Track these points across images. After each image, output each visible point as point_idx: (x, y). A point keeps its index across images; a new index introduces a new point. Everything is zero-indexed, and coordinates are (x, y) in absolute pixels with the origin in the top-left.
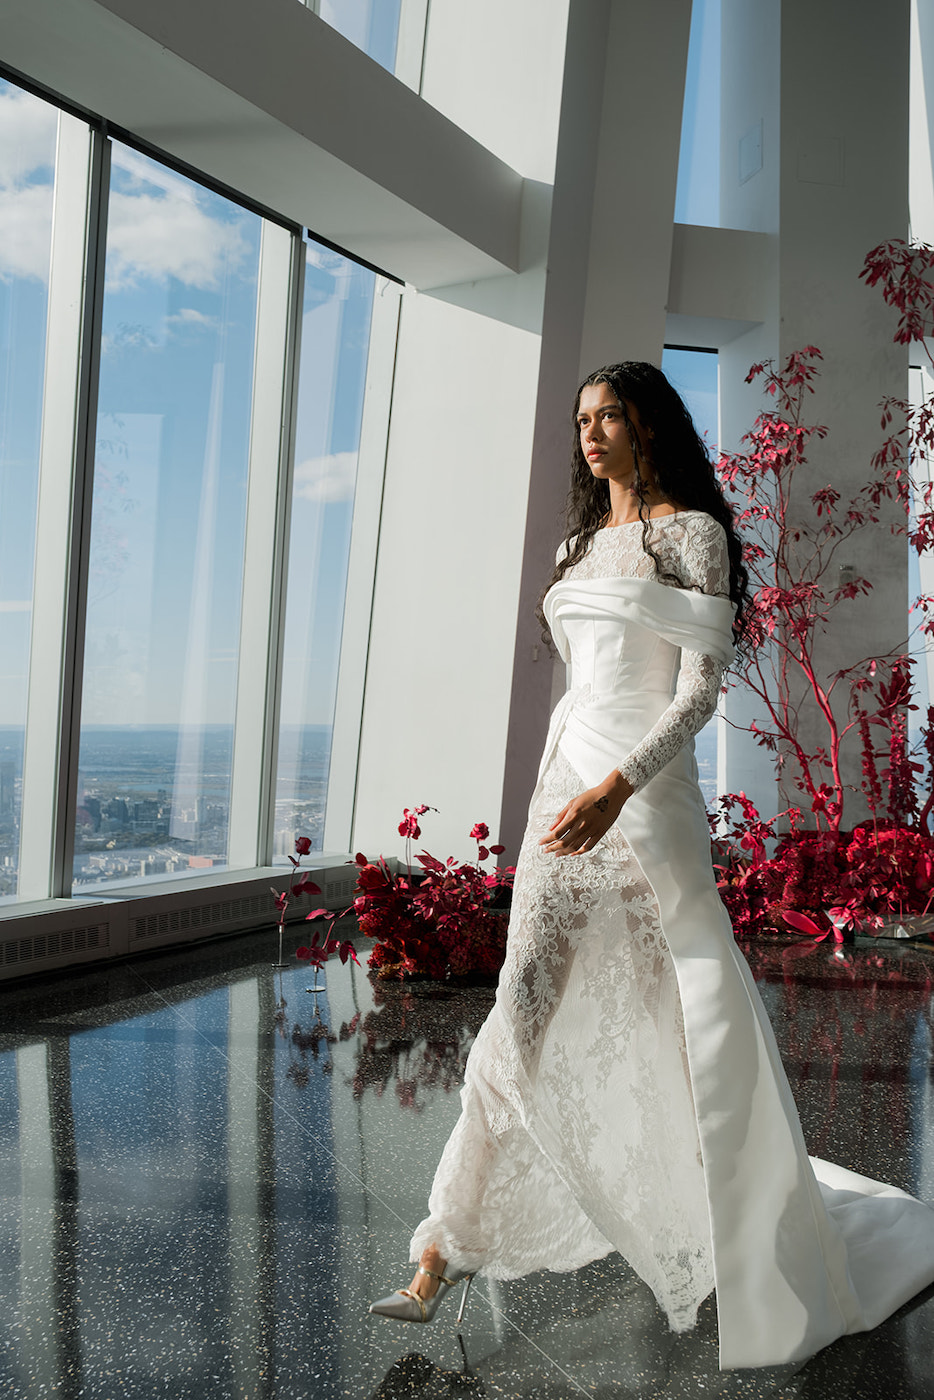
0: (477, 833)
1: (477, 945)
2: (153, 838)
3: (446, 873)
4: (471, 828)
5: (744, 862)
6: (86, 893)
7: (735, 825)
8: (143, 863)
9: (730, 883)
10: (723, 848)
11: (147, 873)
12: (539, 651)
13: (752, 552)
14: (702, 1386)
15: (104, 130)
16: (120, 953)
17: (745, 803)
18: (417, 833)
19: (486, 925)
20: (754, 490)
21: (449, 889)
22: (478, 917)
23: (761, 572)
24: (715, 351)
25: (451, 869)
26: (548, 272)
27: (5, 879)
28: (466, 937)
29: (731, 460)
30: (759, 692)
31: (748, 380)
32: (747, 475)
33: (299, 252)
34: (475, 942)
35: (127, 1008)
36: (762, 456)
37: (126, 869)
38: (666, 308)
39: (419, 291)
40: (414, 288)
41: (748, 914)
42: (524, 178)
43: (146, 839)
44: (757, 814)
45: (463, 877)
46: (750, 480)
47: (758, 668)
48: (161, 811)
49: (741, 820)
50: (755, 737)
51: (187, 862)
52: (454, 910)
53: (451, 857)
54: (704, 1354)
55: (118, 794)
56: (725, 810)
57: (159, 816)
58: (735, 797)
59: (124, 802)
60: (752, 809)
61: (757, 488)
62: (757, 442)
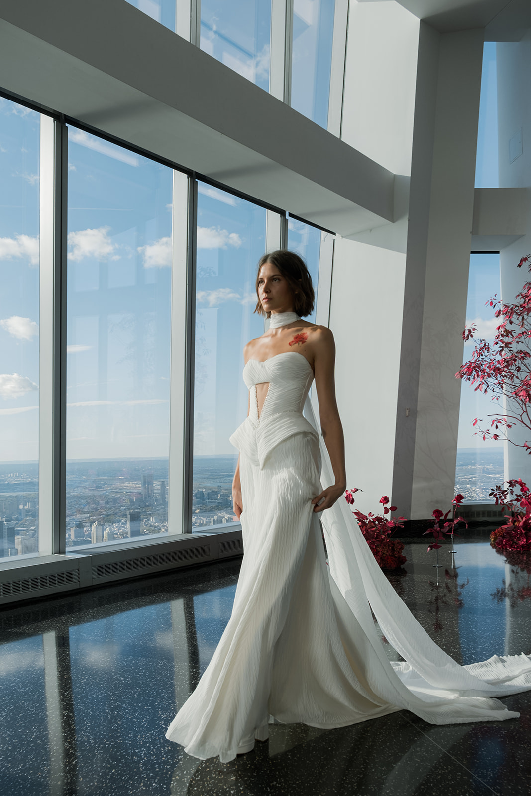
0: (383, 501)
1: (384, 555)
2: (216, 508)
3: (368, 520)
4: (380, 498)
5: (521, 514)
6: (198, 531)
7: (516, 495)
8: (212, 519)
9: (514, 525)
10: (510, 507)
11: (214, 524)
12: (409, 412)
13: (523, 355)
14: (521, 766)
15: (194, 176)
16: (215, 559)
17: (522, 484)
18: (352, 502)
19: (389, 546)
20: (523, 323)
21: (370, 528)
22: (385, 541)
23: (527, 365)
24: (498, 252)
25: (371, 518)
26: (409, 220)
27: (151, 528)
28: (379, 552)
29: (510, 308)
30: (528, 427)
31: (519, 266)
32: (519, 315)
33: (285, 224)
34: (383, 554)
35: (221, 583)
36: (527, 305)
37: (205, 523)
38: (471, 233)
39: (343, 237)
40: (340, 236)
41: (525, 540)
42: (395, 175)
43: (213, 509)
44: (528, 490)
45: (377, 523)
46: (520, 318)
47: (527, 415)
48: (219, 495)
49: (520, 493)
50: (526, 450)
51: (232, 519)
52: (373, 538)
53: (371, 513)
54: (521, 751)
55: (200, 488)
56: (511, 488)
57: (219, 498)
58: (516, 481)
59: (202, 491)
60: (525, 487)
61: (524, 322)
62: (525, 297)
